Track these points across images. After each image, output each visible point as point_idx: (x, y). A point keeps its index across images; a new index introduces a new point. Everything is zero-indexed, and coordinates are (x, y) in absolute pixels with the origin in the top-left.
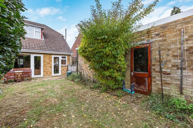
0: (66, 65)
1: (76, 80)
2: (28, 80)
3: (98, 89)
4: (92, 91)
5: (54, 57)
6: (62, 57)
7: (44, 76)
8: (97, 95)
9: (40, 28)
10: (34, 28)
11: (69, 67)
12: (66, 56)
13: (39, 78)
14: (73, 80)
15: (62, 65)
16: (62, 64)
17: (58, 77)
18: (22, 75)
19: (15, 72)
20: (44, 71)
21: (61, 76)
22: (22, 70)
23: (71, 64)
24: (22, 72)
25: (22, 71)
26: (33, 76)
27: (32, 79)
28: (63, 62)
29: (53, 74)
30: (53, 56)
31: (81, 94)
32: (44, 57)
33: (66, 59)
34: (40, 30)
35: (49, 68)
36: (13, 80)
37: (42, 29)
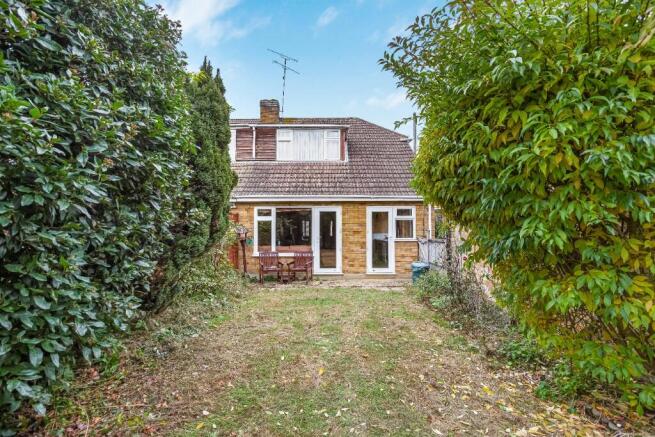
0: (414, 239)
1: (436, 302)
2: (305, 279)
3: (529, 369)
4: (491, 375)
5: (374, 213)
6: (400, 212)
7: (344, 271)
8: (510, 409)
9: (338, 128)
10: (326, 132)
11: (421, 246)
12: (413, 209)
13: (330, 278)
14: (424, 300)
15: (399, 239)
16: (399, 234)
17: (383, 281)
18: (292, 266)
19: (280, 255)
20: (344, 258)
21: (393, 277)
22: (291, 252)
23: (430, 236)
24: (294, 258)
25: (292, 255)
26: (317, 269)
27: (314, 278)
28: (403, 228)
29: (370, 269)
30: (370, 210)
31: (426, 375)
32: (344, 214)
33: (413, 217)
34: (337, 135)
35: (358, 248)
36: (275, 275)
37: (344, 130)
